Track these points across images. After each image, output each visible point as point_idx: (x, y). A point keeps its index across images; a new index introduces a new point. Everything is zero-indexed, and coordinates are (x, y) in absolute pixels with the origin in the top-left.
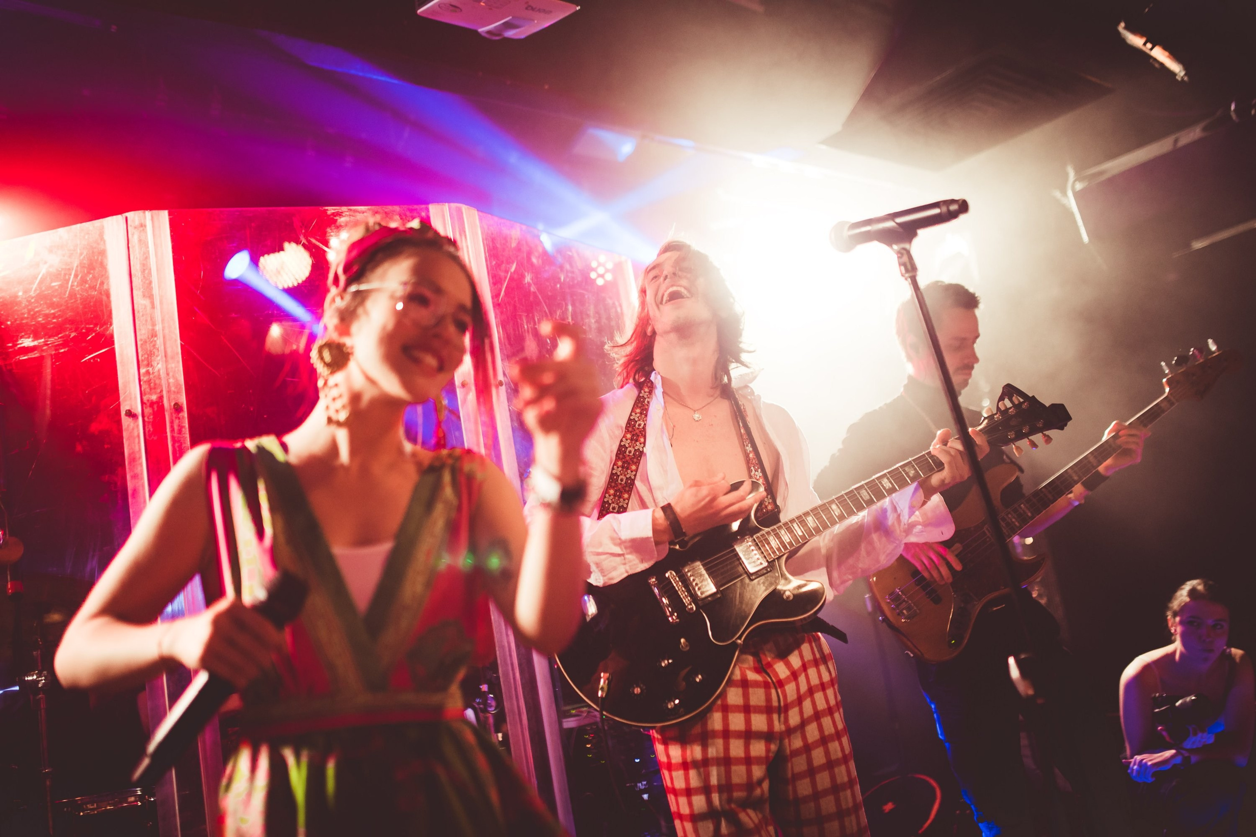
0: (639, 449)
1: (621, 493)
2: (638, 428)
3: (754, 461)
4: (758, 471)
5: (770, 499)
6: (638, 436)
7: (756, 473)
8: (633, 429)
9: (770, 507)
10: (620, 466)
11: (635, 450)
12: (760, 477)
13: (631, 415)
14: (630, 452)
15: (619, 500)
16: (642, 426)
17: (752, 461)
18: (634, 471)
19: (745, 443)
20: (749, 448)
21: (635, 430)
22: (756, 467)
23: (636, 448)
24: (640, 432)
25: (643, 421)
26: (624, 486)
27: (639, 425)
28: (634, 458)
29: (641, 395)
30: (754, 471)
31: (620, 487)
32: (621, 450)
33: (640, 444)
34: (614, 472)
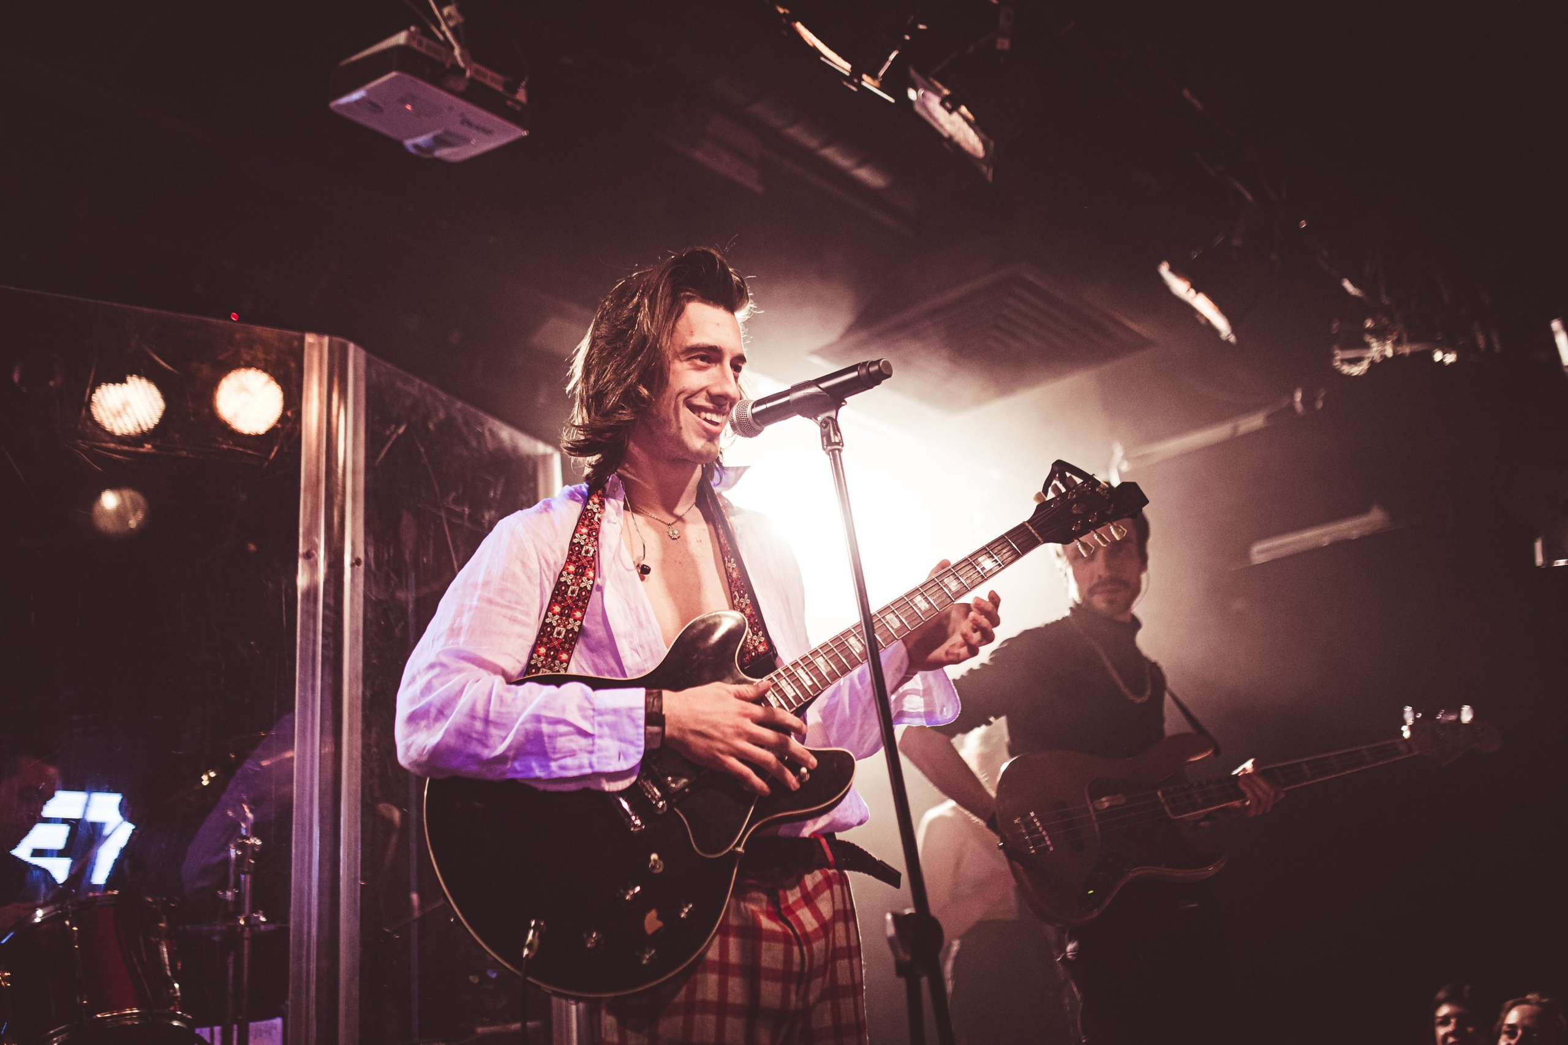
0: (586, 587)
1: (557, 651)
2: (585, 557)
3: (738, 583)
4: (744, 598)
5: (762, 636)
6: (585, 568)
7: (742, 600)
8: (577, 557)
9: (761, 649)
10: (558, 614)
11: (581, 589)
12: (746, 605)
13: (574, 537)
14: (573, 592)
15: (567, 620)
16: (591, 553)
17: (736, 583)
18: (579, 619)
19: (726, 558)
20: (733, 565)
21: (580, 560)
22: (742, 592)
23: (582, 585)
24: (588, 561)
25: (593, 546)
26: (562, 642)
27: (587, 552)
28: (578, 600)
29: (589, 507)
30: (738, 597)
31: (556, 643)
32: (560, 589)
33: (588, 579)
34: (548, 622)
